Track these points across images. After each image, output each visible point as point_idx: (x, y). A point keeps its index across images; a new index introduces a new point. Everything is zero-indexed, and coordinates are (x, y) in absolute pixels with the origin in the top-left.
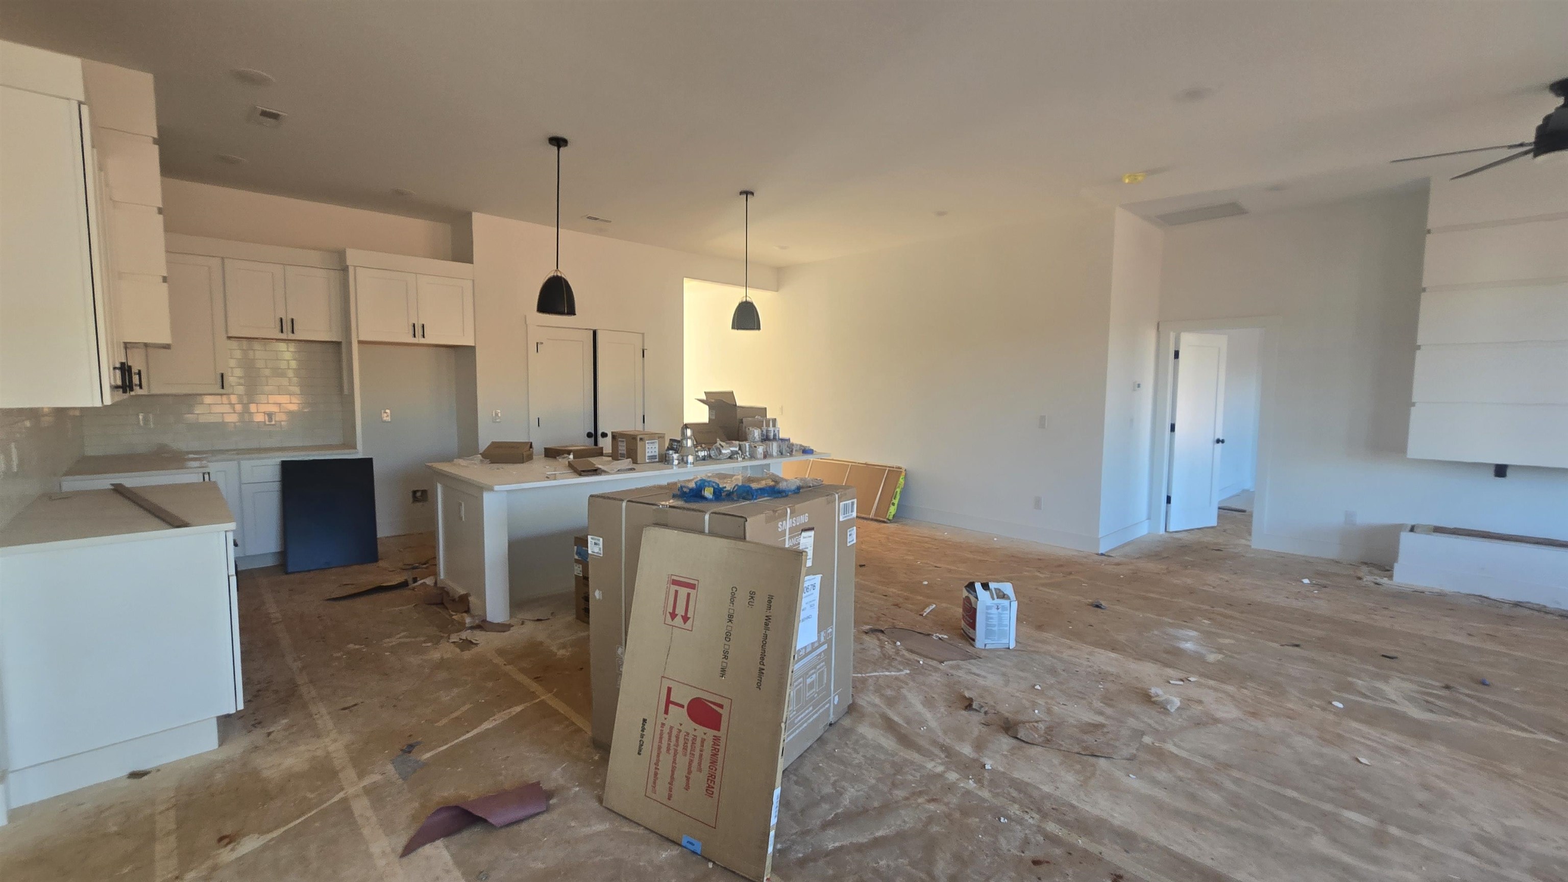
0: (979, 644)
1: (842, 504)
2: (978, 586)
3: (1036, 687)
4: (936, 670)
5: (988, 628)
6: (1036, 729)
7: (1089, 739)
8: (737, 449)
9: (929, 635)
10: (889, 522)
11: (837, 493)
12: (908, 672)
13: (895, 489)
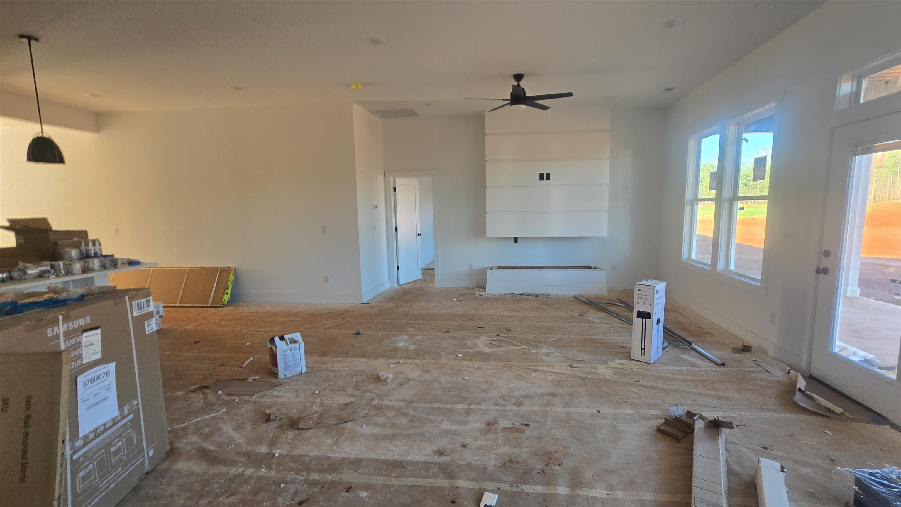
0: (281, 376)
1: (134, 303)
2: (277, 339)
3: (315, 393)
4: (247, 402)
5: (286, 364)
6: (312, 419)
7: (343, 413)
8: (49, 268)
9: (245, 379)
10: (224, 306)
11: (127, 295)
12: (225, 410)
13: (227, 282)
